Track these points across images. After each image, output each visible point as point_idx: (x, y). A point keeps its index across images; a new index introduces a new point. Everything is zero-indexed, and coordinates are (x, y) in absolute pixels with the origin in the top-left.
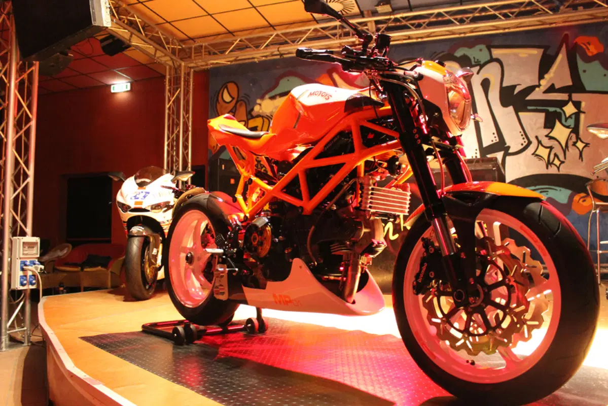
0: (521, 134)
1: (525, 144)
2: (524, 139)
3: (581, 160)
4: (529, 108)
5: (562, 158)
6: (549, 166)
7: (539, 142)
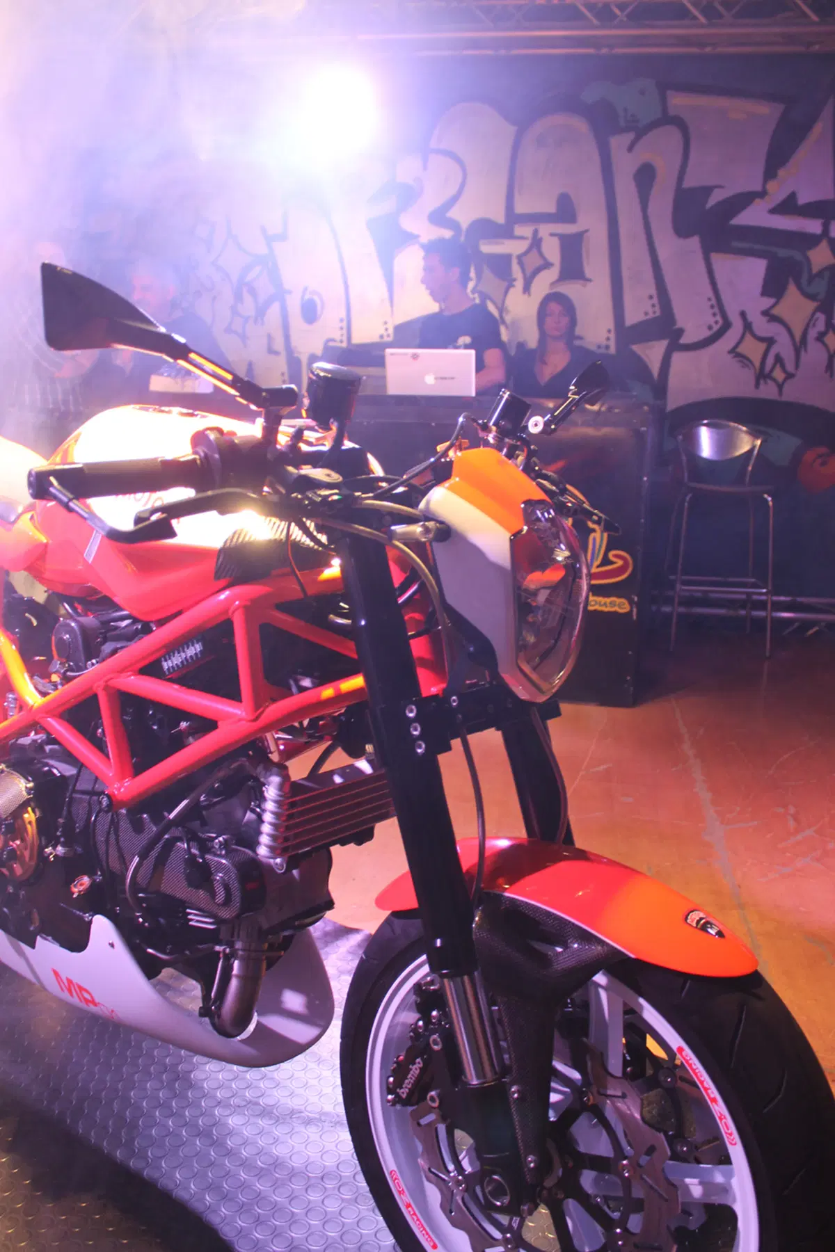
0: (710, 303)
1: (716, 328)
2: (714, 315)
3: (828, 373)
4: (736, 244)
5: (790, 367)
6: (762, 382)
7: (748, 326)
